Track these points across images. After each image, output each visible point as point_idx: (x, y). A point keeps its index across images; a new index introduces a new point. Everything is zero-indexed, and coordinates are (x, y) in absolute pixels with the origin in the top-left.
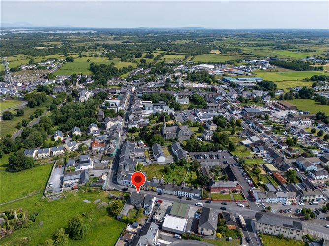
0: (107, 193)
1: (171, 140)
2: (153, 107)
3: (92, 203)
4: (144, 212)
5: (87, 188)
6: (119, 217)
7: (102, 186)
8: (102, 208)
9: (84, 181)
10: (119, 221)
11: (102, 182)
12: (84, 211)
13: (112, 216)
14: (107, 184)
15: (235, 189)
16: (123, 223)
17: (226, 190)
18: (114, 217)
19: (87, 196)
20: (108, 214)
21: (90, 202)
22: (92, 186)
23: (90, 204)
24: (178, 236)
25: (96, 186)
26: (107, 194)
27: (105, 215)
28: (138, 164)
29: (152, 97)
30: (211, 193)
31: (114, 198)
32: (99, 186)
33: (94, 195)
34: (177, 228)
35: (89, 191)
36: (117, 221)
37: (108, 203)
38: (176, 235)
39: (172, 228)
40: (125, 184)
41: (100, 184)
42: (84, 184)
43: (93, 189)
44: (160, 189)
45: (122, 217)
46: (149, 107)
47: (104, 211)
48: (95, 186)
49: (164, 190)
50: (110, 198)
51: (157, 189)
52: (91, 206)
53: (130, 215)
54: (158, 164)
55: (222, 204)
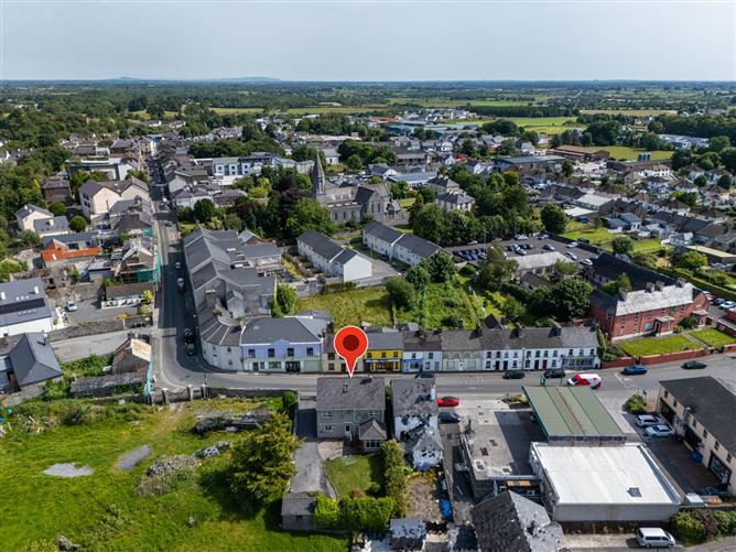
0: (174, 415)
1: (350, 226)
2: (240, 167)
3: (103, 475)
4: (409, 457)
5: (55, 405)
6: (290, 509)
7: (137, 387)
8: (174, 488)
9: (32, 375)
10: (295, 533)
11: (132, 370)
12: (65, 528)
13: (248, 516)
14: (163, 376)
15: (687, 313)
16: (322, 540)
17: (663, 319)
18: (259, 518)
19: (63, 448)
20: (216, 510)
21: (85, 471)
22: (83, 395)
23: (91, 481)
24: (659, 532)
25: (108, 391)
26: (175, 418)
27: (202, 517)
28: (279, 291)
29: (225, 146)
30: (614, 339)
31: (218, 426)
32: (122, 389)
33: (104, 433)
34: (634, 492)
35: (72, 420)
36: (285, 538)
37: (201, 456)
38: (647, 532)
39: (609, 499)
40: (249, 365)
41: (128, 379)
42: (32, 391)
43: (91, 409)
44: (419, 355)
45: (312, 507)
46: (227, 167)
47: (188, 496)
48: (98, 392)
49: (437, 355)
50: (200, 432)
51: (407, 356)
52: (103, 492)
53: (340, 488)
54: (350, 285)
55: (685, 367)
